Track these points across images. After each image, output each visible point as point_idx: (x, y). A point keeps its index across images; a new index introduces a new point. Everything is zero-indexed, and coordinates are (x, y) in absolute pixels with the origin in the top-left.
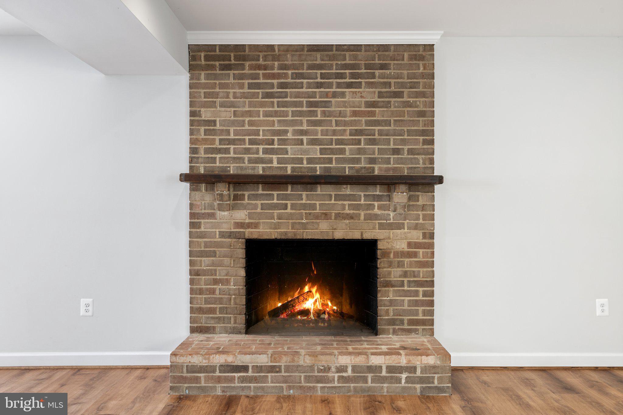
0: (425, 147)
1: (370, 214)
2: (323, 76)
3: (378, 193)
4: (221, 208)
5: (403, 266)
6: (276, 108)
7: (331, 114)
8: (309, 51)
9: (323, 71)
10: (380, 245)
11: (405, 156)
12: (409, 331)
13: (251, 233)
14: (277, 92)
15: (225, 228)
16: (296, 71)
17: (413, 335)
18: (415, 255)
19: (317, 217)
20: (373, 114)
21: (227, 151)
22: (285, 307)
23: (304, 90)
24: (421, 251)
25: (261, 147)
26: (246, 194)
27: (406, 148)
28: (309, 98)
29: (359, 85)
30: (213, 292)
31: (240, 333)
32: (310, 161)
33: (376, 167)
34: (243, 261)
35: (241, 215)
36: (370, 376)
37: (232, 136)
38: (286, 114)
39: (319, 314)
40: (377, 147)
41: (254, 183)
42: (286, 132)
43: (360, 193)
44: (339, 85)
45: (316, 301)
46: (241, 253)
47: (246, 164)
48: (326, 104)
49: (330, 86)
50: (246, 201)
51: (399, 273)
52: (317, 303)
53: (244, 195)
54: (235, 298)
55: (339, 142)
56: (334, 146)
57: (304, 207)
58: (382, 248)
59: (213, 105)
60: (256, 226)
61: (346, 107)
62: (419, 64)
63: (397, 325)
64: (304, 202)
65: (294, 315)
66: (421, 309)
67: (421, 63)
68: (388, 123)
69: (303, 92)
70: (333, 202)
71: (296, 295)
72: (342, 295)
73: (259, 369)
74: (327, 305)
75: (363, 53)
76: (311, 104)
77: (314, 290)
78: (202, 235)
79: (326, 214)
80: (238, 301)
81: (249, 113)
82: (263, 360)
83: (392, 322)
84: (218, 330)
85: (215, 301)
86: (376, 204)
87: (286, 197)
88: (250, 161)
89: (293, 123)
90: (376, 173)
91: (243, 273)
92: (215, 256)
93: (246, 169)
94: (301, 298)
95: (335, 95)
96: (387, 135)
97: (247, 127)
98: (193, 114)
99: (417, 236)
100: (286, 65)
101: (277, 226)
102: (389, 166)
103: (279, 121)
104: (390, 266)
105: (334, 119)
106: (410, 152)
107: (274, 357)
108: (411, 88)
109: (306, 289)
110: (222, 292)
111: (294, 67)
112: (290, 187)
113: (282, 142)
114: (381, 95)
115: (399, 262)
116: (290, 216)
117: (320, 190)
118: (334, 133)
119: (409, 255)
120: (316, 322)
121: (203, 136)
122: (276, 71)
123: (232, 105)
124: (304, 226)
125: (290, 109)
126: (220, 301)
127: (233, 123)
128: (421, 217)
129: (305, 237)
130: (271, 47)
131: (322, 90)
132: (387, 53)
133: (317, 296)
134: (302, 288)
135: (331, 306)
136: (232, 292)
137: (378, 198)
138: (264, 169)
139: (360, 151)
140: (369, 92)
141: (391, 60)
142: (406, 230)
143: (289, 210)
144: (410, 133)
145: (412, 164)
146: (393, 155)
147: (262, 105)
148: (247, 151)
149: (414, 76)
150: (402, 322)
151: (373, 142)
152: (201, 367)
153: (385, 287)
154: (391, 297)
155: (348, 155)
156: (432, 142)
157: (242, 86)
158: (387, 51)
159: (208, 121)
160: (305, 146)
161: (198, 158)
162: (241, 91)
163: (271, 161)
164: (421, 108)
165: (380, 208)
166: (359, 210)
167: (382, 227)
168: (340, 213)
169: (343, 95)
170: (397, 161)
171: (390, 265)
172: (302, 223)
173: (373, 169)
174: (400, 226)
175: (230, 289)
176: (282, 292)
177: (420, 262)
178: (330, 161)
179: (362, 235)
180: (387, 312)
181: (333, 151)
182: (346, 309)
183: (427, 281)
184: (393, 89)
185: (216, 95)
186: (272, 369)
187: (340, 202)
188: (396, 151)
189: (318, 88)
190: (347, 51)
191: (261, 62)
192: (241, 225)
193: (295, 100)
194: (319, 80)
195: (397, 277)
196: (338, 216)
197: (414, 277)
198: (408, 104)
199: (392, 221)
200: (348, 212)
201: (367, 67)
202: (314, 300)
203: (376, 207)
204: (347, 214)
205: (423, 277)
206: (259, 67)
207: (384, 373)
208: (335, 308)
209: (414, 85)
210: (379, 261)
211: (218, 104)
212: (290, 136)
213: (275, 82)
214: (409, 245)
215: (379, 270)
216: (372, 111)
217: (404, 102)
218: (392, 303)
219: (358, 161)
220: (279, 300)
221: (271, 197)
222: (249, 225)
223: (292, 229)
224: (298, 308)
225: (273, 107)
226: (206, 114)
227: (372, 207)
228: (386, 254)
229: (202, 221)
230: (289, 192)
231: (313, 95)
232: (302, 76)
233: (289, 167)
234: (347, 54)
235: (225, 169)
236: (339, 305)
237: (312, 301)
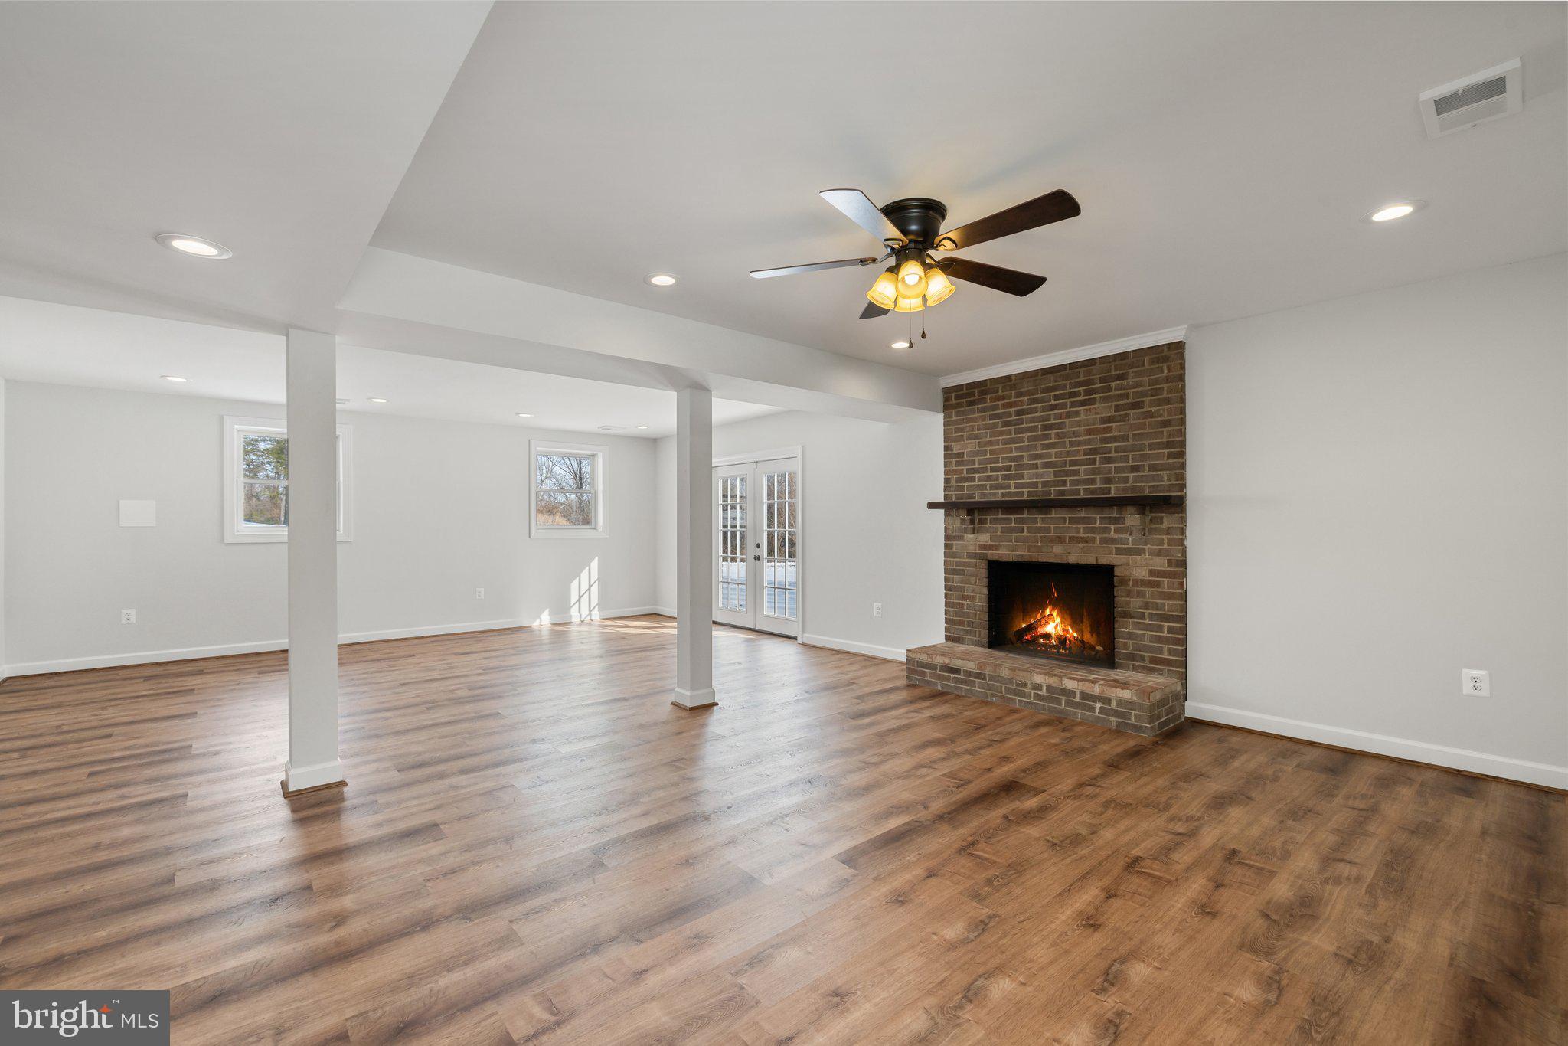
0: (1171, 461)
1: (1106, 538)
2: (1057, 398)
3: (1114, 515)
4: (966, 531)
5: (1144, 596)
6: (1014, 436)
7: (1064, 436)
8: (1043, 374)
9: (1056, 393)
10: (1117, 572)
11: (1146, 473)
12: (1151, 671)
13: (993, 554)
14: (1014, 420)
15: (971, 550)
16: (1032, 397)
17: (1156, 675)
18: (1158, 584)
19: (1052, 540)
20: (1109, 430)
21: (972, 479)
22: (1028, 628)
23: (1038, 414)
24: (1166, 580)
25: (1000, 474)
26: (989, 518)
27: (1147, 464)
28: (1043, 421)
29: (1093, 401)
30: (961, 606)
31: (983, 646)
32: (1045, 484)
33: (1113, 487)
34: (986, 580)
35: (984, 538)
36: (1064, 699)
37: (977, 466)
38: (1021, 440)
40: (1113, 465)
41: (995, 508)
42: (1022, 457)
43: (1096, 515)
44: (1073, 405)
45: (1057, 625)
46: (984, 572)
47: (988, 491)
48: (1060, 426)
49: (1064, 406)
50: (988, 525)
51: (1138, 604)
52: (1058, 628)
53: (987, 519)
54: (979, 614)
55: (1074, 463)
56: (1068, 468)
57: (1039, 530)
58: (1119, 575)
59: (961, 438)
60: (996, 548)
61: (1079, 426)
62: (1162, 367)
63: (1137, 661)
64: (1039, 525)
65: (1036, 638)
66: (1166, 647)
67: (1165, 366)
68: (1126, 438)
69: (1037, 417)
70: (1067, 525)
71: (1038, 618)
72: (1082, 622)
74: (1068, 631)
75: (1097, 367)
76: (1045, 428)
77: (1055, 613)
78: (954, 555)
79: (1060, 538)
80: (982, 617)
81: (990, 443)
83: (1132, 657)
84: (966, 641)
85: (964, 615)
86: (1113, 527)
87: (1022, 521)
88: (993, 487)
89: (1029, 448)
91: (985, 591)
92: (964, 575)
93: (988, 494)
94: (1043, 621)
95: (1068, 415)
96: (1125, 452)
97: (989, 456)
98: (946, 448)
99: (1160, 563)
100: (1021, 392)
101: (1014, 549)
102: (1128, 485)
103: (1016, 448)
104: (1128, 596)
105: (1067, 440)
106: (1152, 468)
107: (980, 665)
108: (1152, 396)
109: (1048, 612)
110: (969, 608)
111: (1030, 393)
112: (1026, 511)
113: (1019, 467)
114: (1117, 408)
115: (1138, 592)
116: (1026, 539)
117: (1054, 514)
118: (1068, 454)
119: (1151, 584)
120: (1057, 647)
122: (1013, 400)
123: (977, 437)
124: (1039, 549)
125: (1026, 435)
126: (967, 615)
127: (978, 453)
128: (1166, 541)
129: (1040, 560)
130: (1008, 378)
131: (1056, 412)
132: (1124, 362)
133: (1058, 620)
134: (1044, 611)
135: (1072, 633)
136: (977, 608)
137: (1116, 521)
138: (1003, 494)
139: (1095, 471)
140: (1104, 407)
141: (1129, 368)
142: (1147, 556)
143: (1025, 534)
144: (1151, 446)
145: (1154, 481)
146: (1132, 472)
147: (1001, 434)
148: (989, 478)
149: (1156, 382)
150: (1143, 658)
151: (1109, 460)
152: (927, 664)
153: (1123, 617)
154: (1129, 630)
155: (1082, 476)
156: (1182, 454)
157: (984, 419)
158: (1125, 359)
159: (958, 453)
160: (1040, 470)
161: (950, 487)
162: (983, 423)
163: (1009, 486)
164: (1167, 417)
165: (1117, 531)
166: (1094, 533)
167: (1119, 552)
168: (1074, 537)
169: (1077, 413)
170: (1137, 480)
171: (1129, 594)
172: (1038, 546)
173: (1109, 491)
174: (1140, 552)
175: (975, 606)
177: (1165, 593)
178: (1064, 483)
179: (1097, 560)
180: (1125, 644)
181: (1067, 473)
182: (1087, 636)
183: (1172, 615)
184: (1131, 400)
185: (963, 430)
186: (979, 676)
187: (1074, 526)
188: (1135, 469)
189: (1051, 410)
190: (1081, 367)
191: (1000, 393)
192: (984, 547)
193: (1030, 425)
194: (1053, 402)
195: (1136, 608)
196: (1072, 539)
197: (1157, 609)
198: (1150, 415)
199: (1130, 545)
200: (1082, 535)
201: (1103, 380)
202: (1056, 623)
203: (1113, 530)
204: (1082, 538)
205: (1168, 611)
206: (998, 399)
207: (1077, 699)
208: (1075, 635)
209: (1155, 392)
210: (1115, 589)
211: (965, 438)
212: (1026, 461)
213: (1012, 410)
214: (1152, 573)
215: (1116, 599)
216: (1108, 427)
217: (1145, 413)
218: (1130, 636)
219: (1092, 481)
220: (1024, 622)
221: (1009, 521)
222: (990, 547)
223: (1028, 551)
224: (1041, 631)
225: (1011, 434)
226: (957, 448)
227: (1106, 530)
228: (1124, 581)
229: (954, 543)
230: (1025, 516)
231: (1048, 418)
232: (1037, 401)
233: (1025, 491)
234: (1081, 370)
235: (971, 496)
236: (1080, 631)
237: (1054, 625)
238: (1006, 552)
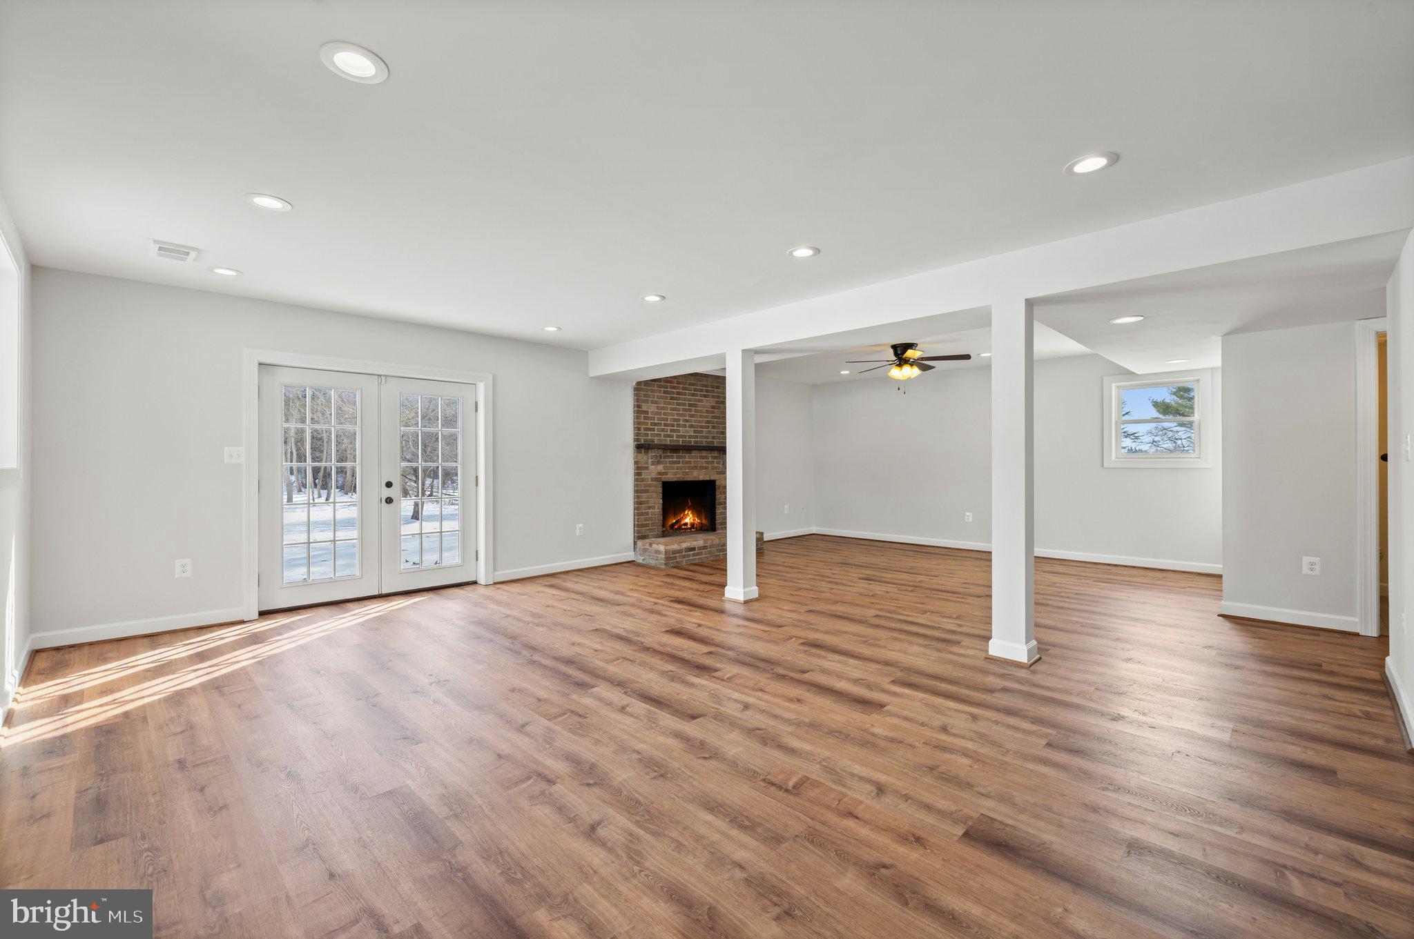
1: (713, 466)
2: (694, 390)
3: (716, 455)
7: (697, 411)
9: (695, 387)
10: (718, 483)
13: (665, 478)
14: (675, 397)
15: (654, 475)
16: (683, 386)
19: (692, 468)
21: (654, 430)
22: (677, 522)
25: (669, 428)
28: (689, 401)
29: (708, 396)
30: (647, 514)
32: (690, 437)
33: (716, 441)
34: (661, 495)
35: (660, 468)
37: (656, 421)
38: (679, 410)
39: (693, 525)
40: (716, 430)
41: (666, 449)
42: (679, 420)
43: (709, 455)
44: (701, 396)
46: (660, 490)
47: (662, 438)
48: (696, 405)
49: (697, 395)
50: (662, 459)
53: (661, 456)
54: (658, 518)
55: (701, 427)
56: (699, 429)
57: (687, 462)
59: (646, 402)
60: (666, 473)
61: (704, 408)
64: (687, 460)
65: (681, 526)
69: (686, 398)
70: (698, 460)
71: (682, 514)
72: (701, 514)
73: (700, 548)
74: (695, 519)
75: (710, 379)
76: (690, 405)
77: (690, 513)
78: (642, 480)
79: (696, 466)
81: (663, 408)
82: (701, 543)
84: (650, 536)
85: (647, 519)
86: (715, 461)
87: (679, 457)
88: (664, 436)
89: (682, 415)
90: (715, 444)
91: (661, 501)
92: (647, 492)
93: (663, 440)
94: (684, 516)
95: (699, 401)
96: (719, 424)
97: (662, 416)
101: (676, 474)
102: (720, 440)
103: (676, 413)
104: (720, 494)
105: (699, 414)
107: (705, 541)
109: (686, 512)
110: (652, 514)
111: (683, 383)
112: (681, 451)
113: (678, 425)
114: (717, 402)
115: (724, 492)
116: (681, 468)
117: (694, 453)
118: (699, 421)
120: (692, 529)
121: (643, 420)
123: (656, 402)
124: (687, 473)
125: (681, 407)
126: (652, 519)
129: (688, 479)
131: (694, 397)
133: (691, 516)
134: (684, 510)
135: (697, 520)
137: (715, 458)
138: (670, 440)
139: (710, 432)
140: (713, 400)
143: (680, 464)
146: (720, 435)
147: (669, 404)
148: (663, 430)
150: (722, 524)
152: (678, 550)
153: (720, 505)
154: (721, 510)
155: (704, 434)
159: (645, 411)
160: (687, 429)
161: (639, 433)
162: (660, 394)
163: (673, 437)
165: (717, 463)
166: (708, 464)
167: (718, 473)
172: (687, 471)
173: (714, 442)
175: (655, 512)
176: (675, 514)
178: (697, 437)
179: (709, 477)
181: (698, 432)
182: (704, 521)
186: (705, 548)
187: (701, 460)
188: (721, 433)
189: (692, 396)
192: (660, 473)
196: (700, 467)
199: (721, 470)
200: (704, 465)
201: (712, 387)
204: (704, 467)
208: (699, 521)
210: (717, 491)
212: (681, 422)
215: (716, 496)
219: (708, 437)
220: (676, 518)
221: (672, 457)
222: (664, 473)
223: (682, 475)
224: (683, 522)
226: (644, 408)
227: (713, 462)
228: (719, 487)
229: (641, 471)
230: (681, 454)
231: (691, 400)
233: (681, 440)
235: (652, 441)
236: (701, 519)
237: (689, 518)
238: (671, 477)
